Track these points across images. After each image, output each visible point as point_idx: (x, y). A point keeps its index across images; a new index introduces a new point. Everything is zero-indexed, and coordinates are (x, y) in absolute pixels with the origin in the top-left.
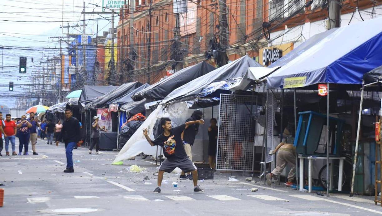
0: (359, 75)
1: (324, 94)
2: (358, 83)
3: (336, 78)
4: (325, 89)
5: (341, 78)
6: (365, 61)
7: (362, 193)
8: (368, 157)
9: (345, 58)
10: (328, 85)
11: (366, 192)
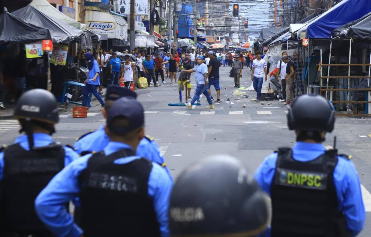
0: (329, 32)
1: (306, 45)
2: (329, 38)
3: (313, 34)
4: (307, 42)
5: (317, 34)
6: (333, 23)
7: (338, 109)
8: (342, 86)
9: (320, 21)
10: (309, 39)
11: (341, 109)
